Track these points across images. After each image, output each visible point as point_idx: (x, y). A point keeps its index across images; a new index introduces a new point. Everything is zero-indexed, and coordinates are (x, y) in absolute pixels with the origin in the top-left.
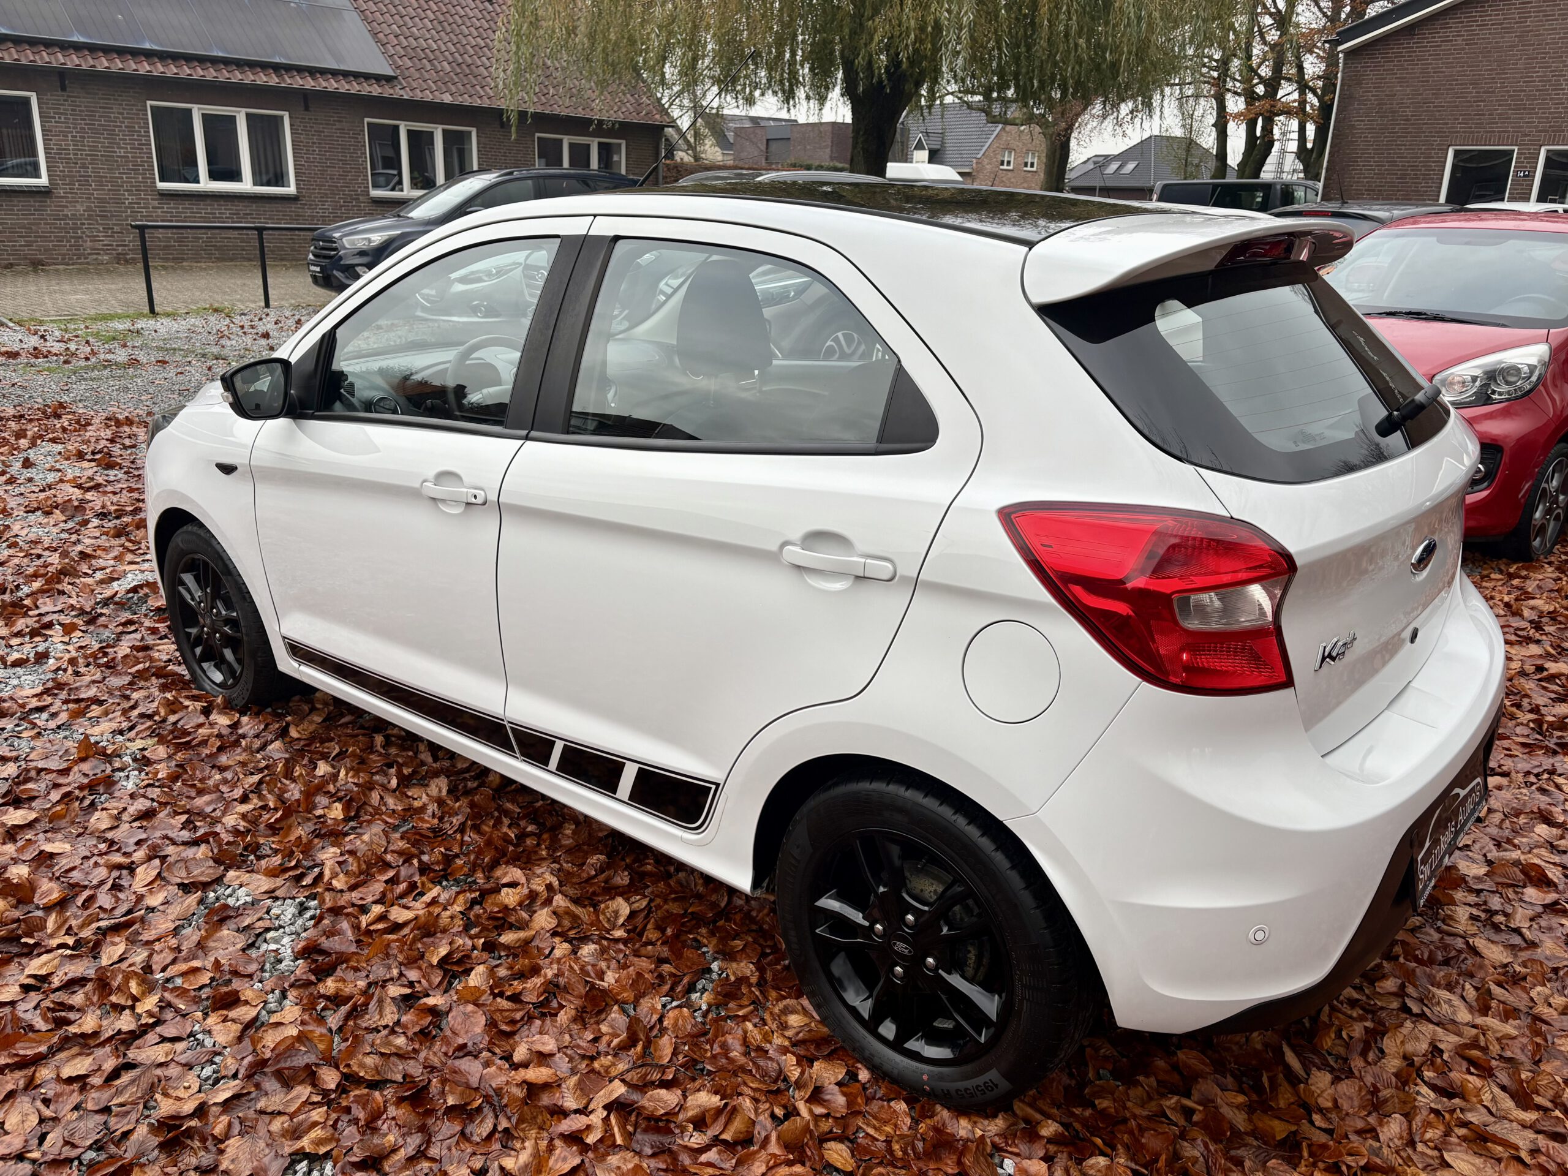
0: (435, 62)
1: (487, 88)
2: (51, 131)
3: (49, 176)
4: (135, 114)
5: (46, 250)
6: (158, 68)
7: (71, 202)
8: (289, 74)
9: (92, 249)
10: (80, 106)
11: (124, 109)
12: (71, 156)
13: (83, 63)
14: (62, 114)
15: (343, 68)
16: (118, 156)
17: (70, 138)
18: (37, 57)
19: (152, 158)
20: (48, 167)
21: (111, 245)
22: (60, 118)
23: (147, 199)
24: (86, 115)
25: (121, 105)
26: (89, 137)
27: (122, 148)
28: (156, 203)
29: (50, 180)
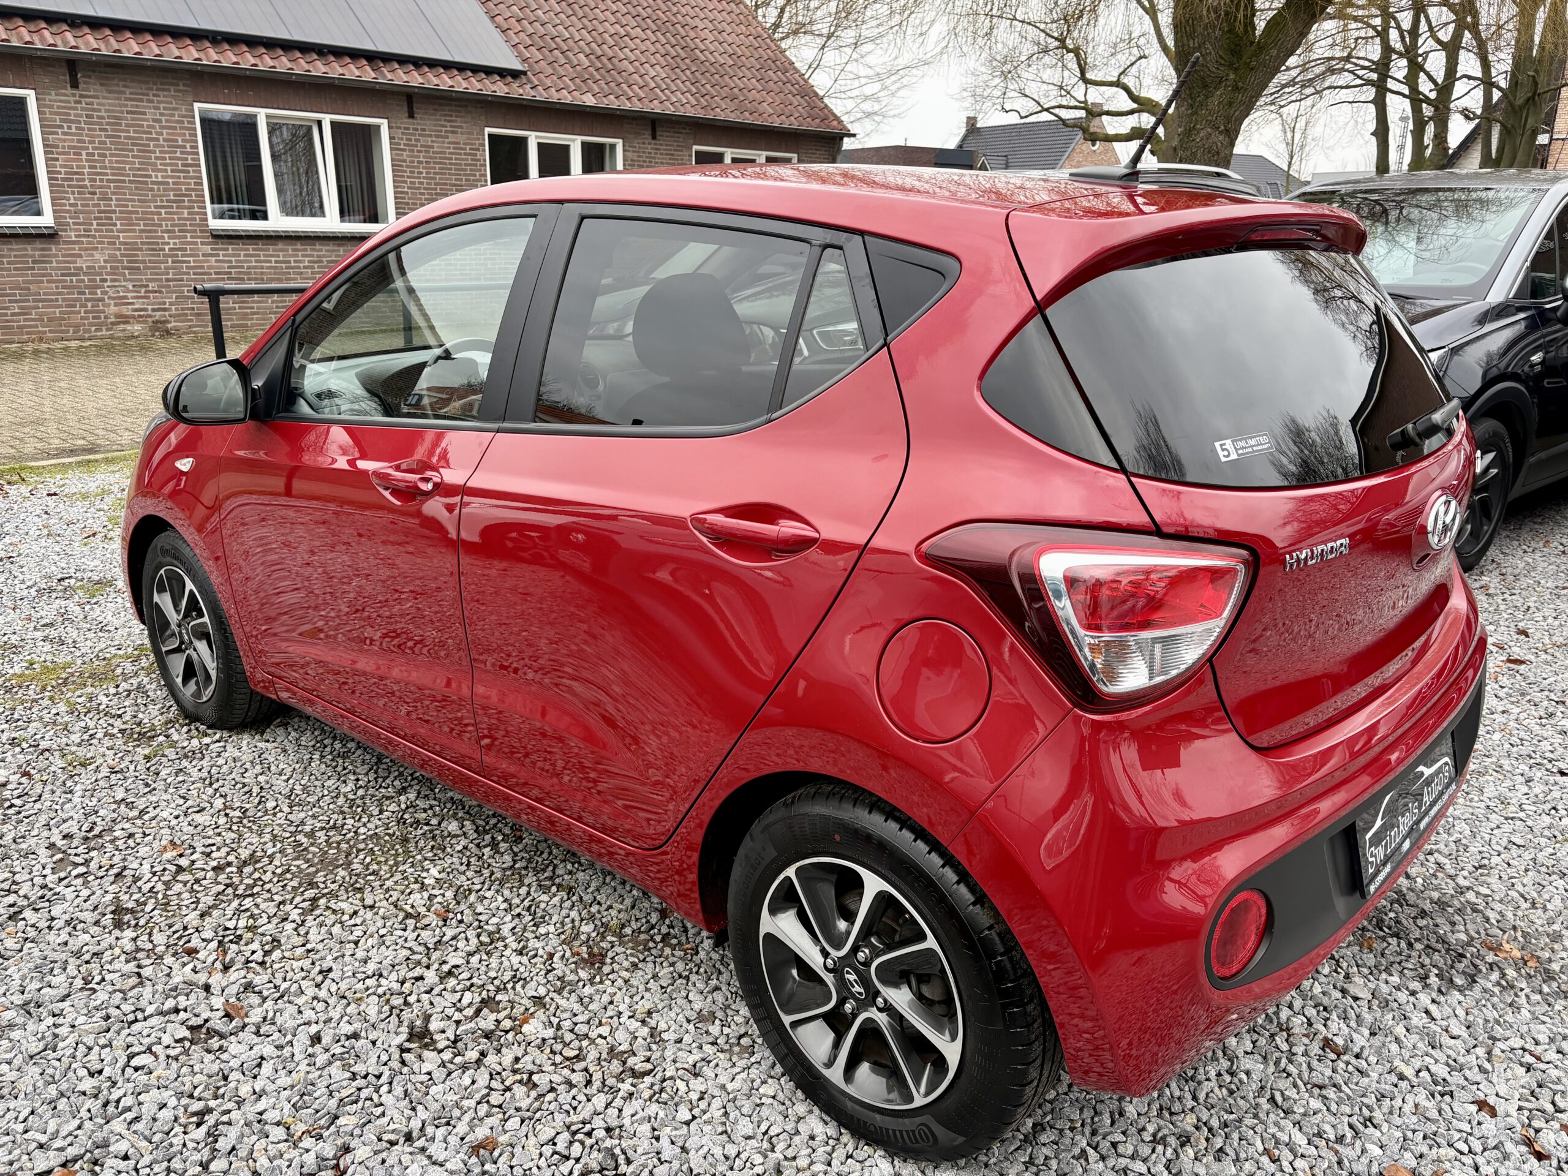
0: (570, 54)
1: (635, 87)
2: (57, 147)
3: (54, 211)
4: (178, 122)
5: (50, 320)
6: (211, 56)
7: (86, 249)
8: (389, 67)
9: (117, 316)
10: (99, 110)
11: (161, 114)
12: (87, 182)
13: (103, 47)
14: (72, 121)
15: (458, 59)
16: (153, 183)
17: (84, 157)
18: (36, 38)
19: (201, 184)
20: (53, 199)
21: (145, 310)
22: (69, 128)
23: (196, 243)
24: (108, 124)
25: (158, 108)
26: (112, 155)
27: (160, 171)
28: (208, 249)
29: (55, 218)
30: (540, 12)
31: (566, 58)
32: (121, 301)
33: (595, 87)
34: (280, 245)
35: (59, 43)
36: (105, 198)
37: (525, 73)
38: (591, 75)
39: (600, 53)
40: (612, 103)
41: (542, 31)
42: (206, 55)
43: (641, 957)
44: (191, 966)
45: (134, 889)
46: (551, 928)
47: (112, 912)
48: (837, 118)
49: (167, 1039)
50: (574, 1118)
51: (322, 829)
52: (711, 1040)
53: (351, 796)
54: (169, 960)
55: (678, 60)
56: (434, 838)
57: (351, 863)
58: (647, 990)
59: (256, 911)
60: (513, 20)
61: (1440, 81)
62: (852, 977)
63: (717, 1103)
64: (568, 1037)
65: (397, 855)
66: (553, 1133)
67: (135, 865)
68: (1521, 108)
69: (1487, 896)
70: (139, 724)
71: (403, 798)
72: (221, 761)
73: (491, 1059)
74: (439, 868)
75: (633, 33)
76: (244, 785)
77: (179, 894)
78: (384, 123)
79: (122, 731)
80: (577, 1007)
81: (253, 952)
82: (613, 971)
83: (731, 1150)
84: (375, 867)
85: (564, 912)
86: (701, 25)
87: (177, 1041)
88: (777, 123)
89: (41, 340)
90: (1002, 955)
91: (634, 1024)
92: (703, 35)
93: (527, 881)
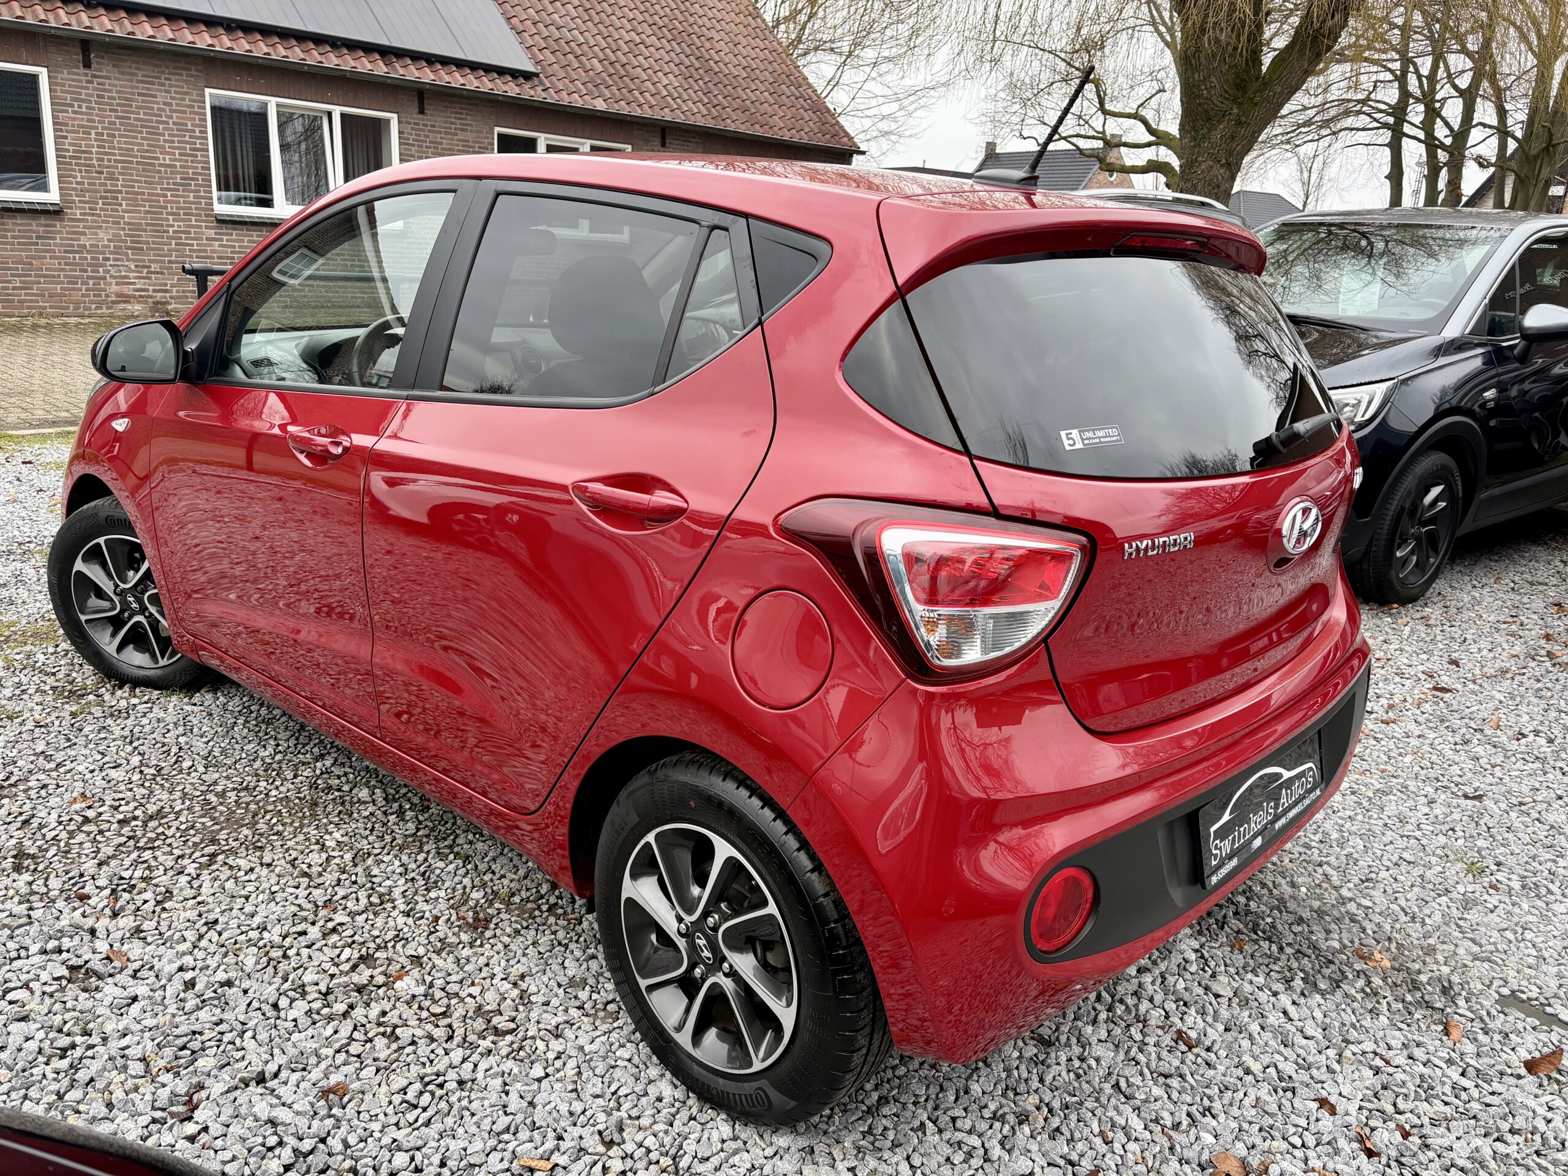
0: (583, 59)
1: (647, 95)
2: (67, 125)
3: (61, 189)
4: (188, 106)
5: (51, 295)
6: (224, 43)
7: (91, 228)
8: (401, 62)
9: (117, 295)
10: (110, 91)
11: (172, 98)
12: (94, 162)
13: (117, 28)
14: (83, 101)
15: (471, 58)
16: (161, 165)
17: (93, 136)
18: (51, 17)
19: (209, 169)
20: (59, 176)
21: (147, 290)
22: (80, 107)
23: (200, 227)
24: (118, 105)
25: (169, 92)
26: (120, 136)
27: (168, 153)
28: (211, 233)
29: (61, 195)
30: (556, 16)
31: (580, 62)
32: (122, 281)
33: (607, 94)
35: (74, 22)
36: (112, 177)
37: (537, 75)
38: (604, 80)
39: (613, 59)
40: (623, 108)
41: (557, 34)
42: (220, 42)
43: (525, 924)
44: (81, 910)
45: (38, 836)
46: (442, 894)
47: (14, 857)
48: (847, 134)
49: (45, 976)
50: (428, 1070)
51: (234, 789)
52: (578, 1004)
53: (268, 760)
54: (60, 904)
55: (692, 69)
56: (343, 804)
57: (257, 823)
58: (524, 955)
59: (154, 863)
60: (529, 22)
61: (1456, 128)
62: (702, 942)
63: (572, 1063)
64: (438, 994)
65: (304, 817)
66: (405, 1082)
67: (43, 814)
68: (1536, 157)
69: (1368, 908)
70: (71, 683)
71: (319, 764)
72: (145, 721)
73: (359, 1013)
74: (342, 832)
75: (648, 41)
76: (164, 745)
77: (81, 844)
78: (394, 118)
79: (54, 688)
80: (451, 966)
81: (146, 902)
82: (495, 936)
83: (578, 1107)
84: (280, 828)
85: (457, 879)
86: (717, 37)
87: (55, 979)
88: (787, 136)
89: (41, 315)
90: (835, 922)
91: (506, 986)
92: (718, 47)
93: (426, 848)
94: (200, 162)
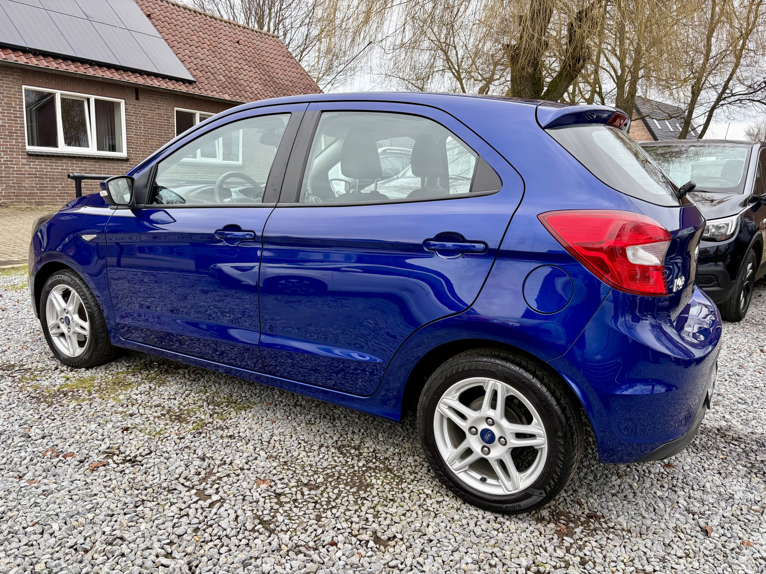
0: (215, 75)
4: (13, 94)
6: (34, 62)
8: (127, 74)
11: (4, 90)
15: (162, 73)
19: (24, 127)
23: (18, 158)
25: (2, 87)
27: (2, 119)
28: (25, 161)
30: (199, 54)
34: (64, 161)
37: (195, 82)
38: (227, 85)
39: (230, 75)
40: (237, 99)
41: (201, 63)
42: (31, 61)
45: (261, 508)
55: (267, 81)
60: (187, 57)
75: (245, 67)
78: (122, 102)
94: (19, 124)
